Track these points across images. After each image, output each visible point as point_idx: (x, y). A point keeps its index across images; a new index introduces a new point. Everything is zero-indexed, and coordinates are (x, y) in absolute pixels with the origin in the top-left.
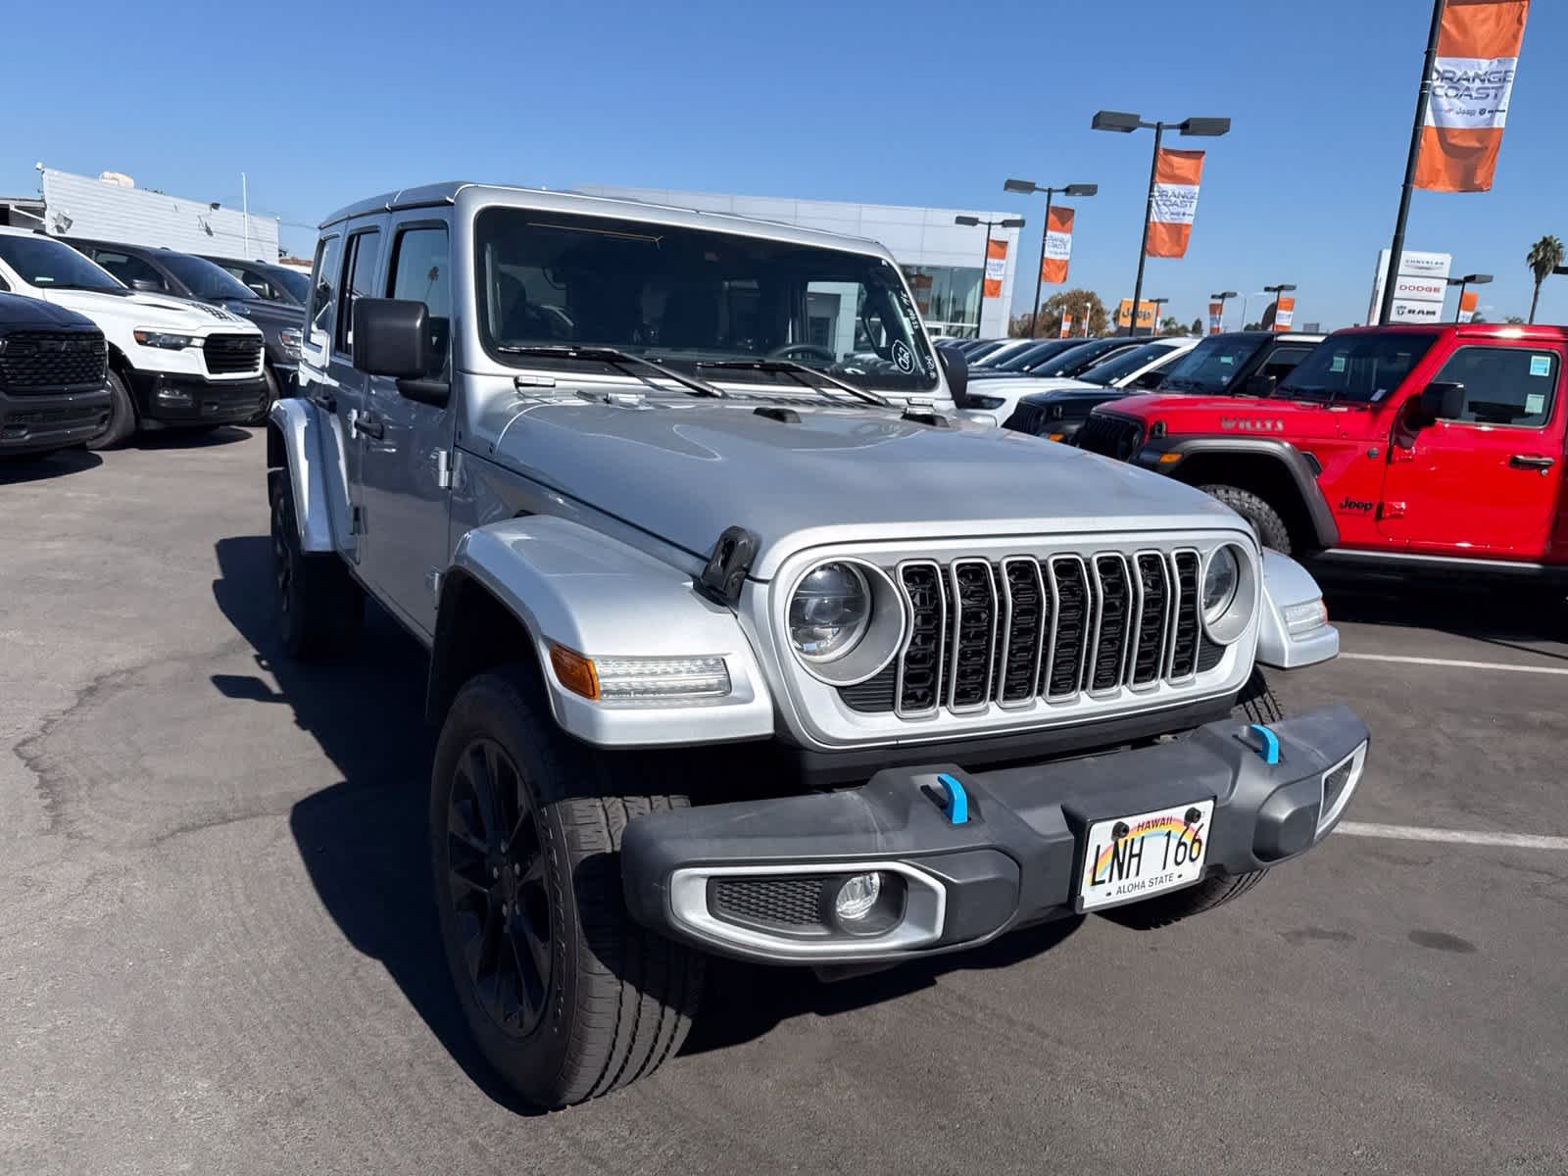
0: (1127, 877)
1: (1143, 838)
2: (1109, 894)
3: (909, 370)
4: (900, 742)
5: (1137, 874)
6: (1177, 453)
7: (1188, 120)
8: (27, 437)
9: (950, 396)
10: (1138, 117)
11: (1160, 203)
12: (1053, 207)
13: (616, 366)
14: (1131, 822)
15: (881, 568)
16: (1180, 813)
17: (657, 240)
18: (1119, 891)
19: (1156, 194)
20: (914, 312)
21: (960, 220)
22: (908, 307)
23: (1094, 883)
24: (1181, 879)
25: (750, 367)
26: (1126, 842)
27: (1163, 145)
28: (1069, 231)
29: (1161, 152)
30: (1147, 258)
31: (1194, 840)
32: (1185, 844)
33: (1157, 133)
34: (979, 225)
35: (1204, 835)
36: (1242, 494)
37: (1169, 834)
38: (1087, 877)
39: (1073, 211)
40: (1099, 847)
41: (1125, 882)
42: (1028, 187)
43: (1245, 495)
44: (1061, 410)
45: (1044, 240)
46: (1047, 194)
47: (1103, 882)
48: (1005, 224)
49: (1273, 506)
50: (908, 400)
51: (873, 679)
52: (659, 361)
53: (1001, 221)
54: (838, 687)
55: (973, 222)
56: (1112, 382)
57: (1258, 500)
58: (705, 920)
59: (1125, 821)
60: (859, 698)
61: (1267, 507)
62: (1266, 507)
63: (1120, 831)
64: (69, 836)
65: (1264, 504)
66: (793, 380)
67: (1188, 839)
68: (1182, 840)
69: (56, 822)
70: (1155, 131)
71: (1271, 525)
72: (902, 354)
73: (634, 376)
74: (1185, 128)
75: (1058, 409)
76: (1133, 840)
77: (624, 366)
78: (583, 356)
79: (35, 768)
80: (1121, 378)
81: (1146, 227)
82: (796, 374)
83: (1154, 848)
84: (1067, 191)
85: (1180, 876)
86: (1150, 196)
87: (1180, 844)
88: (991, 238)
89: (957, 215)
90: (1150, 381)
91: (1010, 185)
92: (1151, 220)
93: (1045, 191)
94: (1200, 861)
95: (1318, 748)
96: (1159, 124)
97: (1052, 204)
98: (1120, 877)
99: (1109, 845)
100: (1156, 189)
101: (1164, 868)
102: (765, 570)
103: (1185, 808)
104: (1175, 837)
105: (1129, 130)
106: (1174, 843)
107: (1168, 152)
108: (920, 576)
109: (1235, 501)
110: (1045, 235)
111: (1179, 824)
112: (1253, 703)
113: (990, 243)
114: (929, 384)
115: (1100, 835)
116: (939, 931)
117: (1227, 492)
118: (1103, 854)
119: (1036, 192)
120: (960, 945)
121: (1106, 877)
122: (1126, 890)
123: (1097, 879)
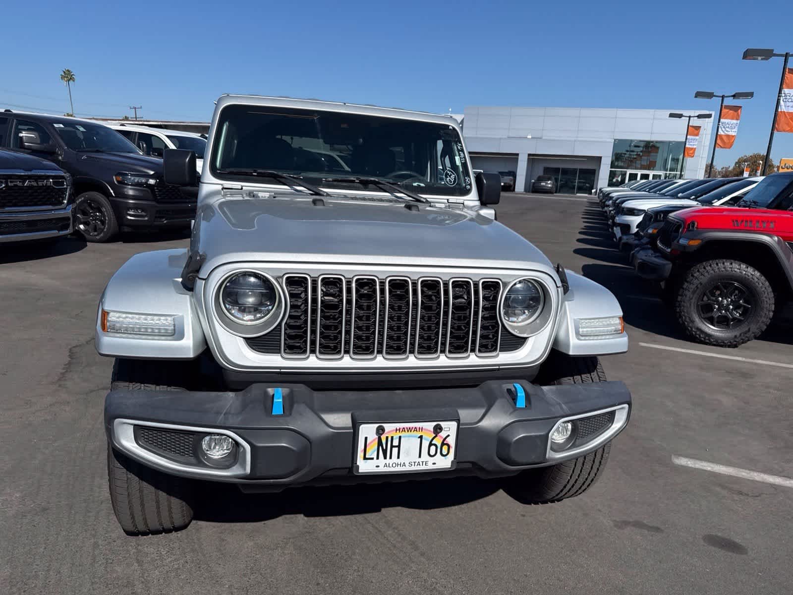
0: (391, 458)
1: (400, 437)
2: (378, 466)
3: (454, 184)
4: (282, 370)
5: (398, 457)
6: (699, 239)
8: (165, 222)
9: (478, 199)
10: (772, 50)
13: (278, 180)
14: (388, 427)
15: (273, 277)
16: (430, 426)
17: (316, 118)
18: (386, 465)
20: (464, 154)
21: (672, 115)
22: (461, 151)
23: (365, 458)
24: (434, 465)
25: (353, 181)
26: (387, 438)
30: (775, 132)
31: (443, 444)
32: (435, 445)
33: (785, 59)
34: (683, 118)
35: (452, 441)
36: (742, 265)
37: (421, 437)
38: (360, 454)
40: (366, 438)
41: (388, 461)
42: (710, 95)
43: (743, 266)
44: (662, 215)
46: (721, 98)
47: (372, 459)
48: (699, 117)
49: (763, 273)
50: (448, 200)
51: (264, 335)
52: (302, 178)
53: (697, 115)
54: (244, 338)
55: (680, 116)
56: (713, 202)
57: (752, 270)
58: (133, 447)
59: (385, 425)
60: (257, 344)
61: (759, 274)
62: (757, 274)
63: (380, 431)
64: (60, 386)
65: (756, 272)
66: (378, 188)
67: (438, 442)
68: (433, 443)
69: (59, 380)
71: (761, 285)
72: (450, 176)
73: (286, 185)
75: (660, 216)
76: (392, 438)
77: (283, 180)
78: (260, 175)
79: (70, 356)
80: (719, 199)
81: (775, 114)
82: (380, 186)
83: (410, 444)
84: (734, 96)
85: (434, 464)
86: (779, 96)
87: (431, 444)
88: (690, 124)
89: (669, 113)
90: (735, 200)
91: (699, 95)
92: (779, 110)
94: (451, 456)
95: (565, 403)
96: (787, 53)
98: (385, 458)
99: (374, 438)
100: (783, 92)
101: (420, 456)
102: (203, 274)
103: (435, 424)
104: (426, 440)
106: (426, 444)
108: (296, 282)
109: (736, 270)
111: (430, 432)
112: (581, 377)
114: (465, 192)
115: (368, 431)
116: (248, 470)
117: (731, 264)
118: (369, 444)
119: (714, 98)
120: (272, 480)
121: (375, 456)
122: (391, 465)
123: (367, 457)
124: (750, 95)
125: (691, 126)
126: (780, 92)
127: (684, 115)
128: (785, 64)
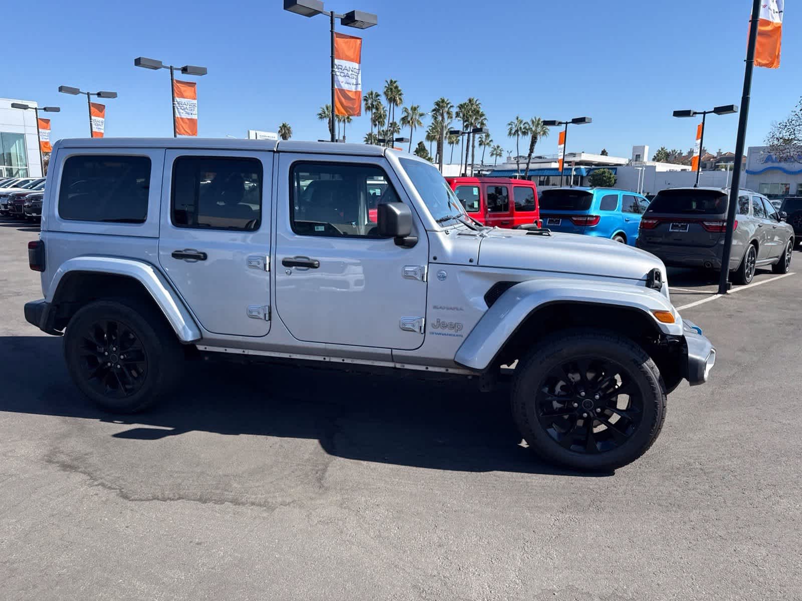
7: (187, 66)
10: (161, 62)
11: (178, 107)
12: (92, 103)
19: (176, 103)
21: (13, 105)
27: (175, 78)
28: (103, 117)
29: (175, 81)
33: (171, 71)
39: (104, 106)
42: (75, 91)
45: (91, 121)
46: (87, 96)
55: (25, 107)
70: (170, 70)
74: (185, 70)
86: (173, 104)
89: (12, 102)
93: (85, 94)
96: (171, 67)
97: (91, 101)
105: (156, 68)
107: (178, 82)
110: (91, 119)
113: (39, 120)
119: (80, 94)
124: (113, 95)
125: (40, 119)
126: (173, 100)
127: (29, 106)
128: (172, 77)
